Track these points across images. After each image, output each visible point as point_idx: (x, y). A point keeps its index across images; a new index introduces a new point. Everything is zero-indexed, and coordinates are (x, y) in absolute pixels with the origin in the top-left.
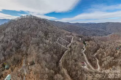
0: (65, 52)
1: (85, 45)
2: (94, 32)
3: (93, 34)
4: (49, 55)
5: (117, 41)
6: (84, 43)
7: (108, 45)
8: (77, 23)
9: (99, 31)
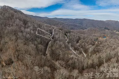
0: (50, 43)
1: (67, 36)
2: (72, 26)
3: (71, 28)
4: (33, 45)
5: (93, 34)
6: (65, 35)
7: (87, 37)
8: (46, 17)
9: (76, 26)
